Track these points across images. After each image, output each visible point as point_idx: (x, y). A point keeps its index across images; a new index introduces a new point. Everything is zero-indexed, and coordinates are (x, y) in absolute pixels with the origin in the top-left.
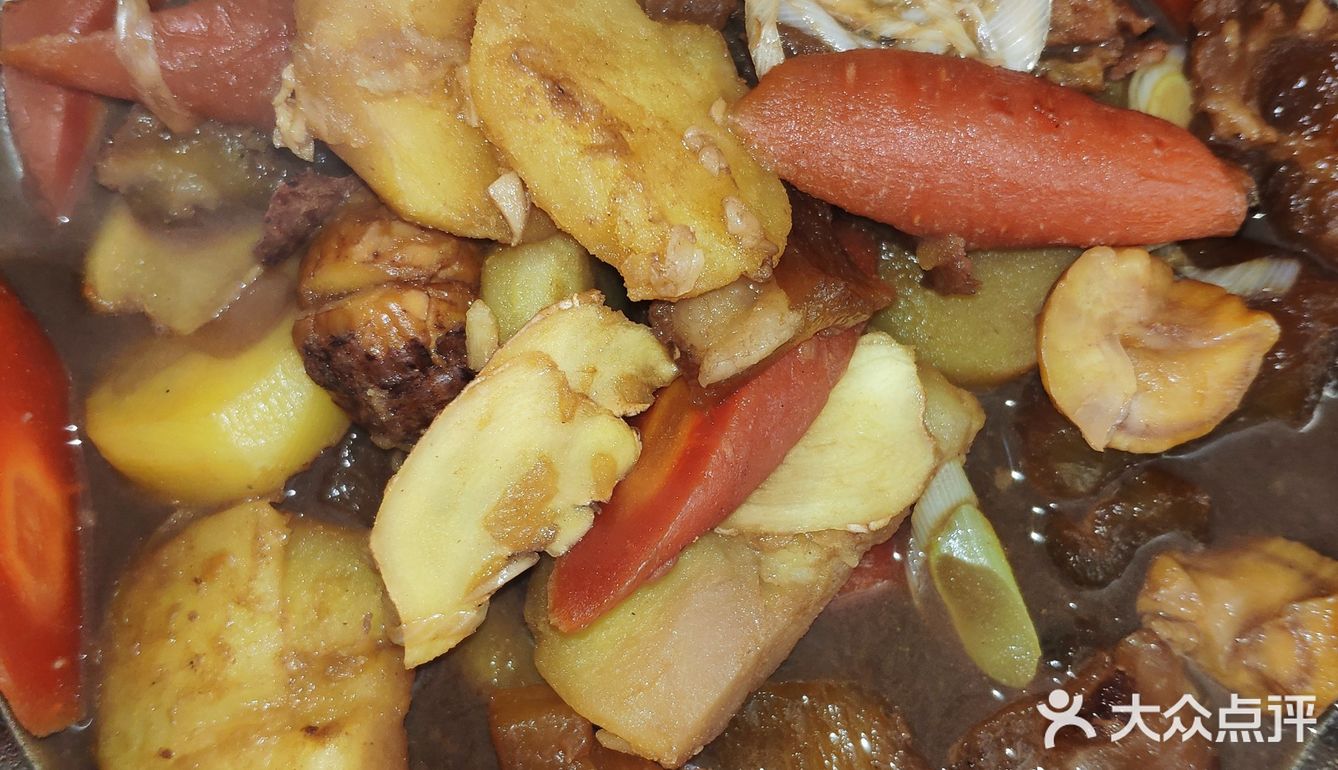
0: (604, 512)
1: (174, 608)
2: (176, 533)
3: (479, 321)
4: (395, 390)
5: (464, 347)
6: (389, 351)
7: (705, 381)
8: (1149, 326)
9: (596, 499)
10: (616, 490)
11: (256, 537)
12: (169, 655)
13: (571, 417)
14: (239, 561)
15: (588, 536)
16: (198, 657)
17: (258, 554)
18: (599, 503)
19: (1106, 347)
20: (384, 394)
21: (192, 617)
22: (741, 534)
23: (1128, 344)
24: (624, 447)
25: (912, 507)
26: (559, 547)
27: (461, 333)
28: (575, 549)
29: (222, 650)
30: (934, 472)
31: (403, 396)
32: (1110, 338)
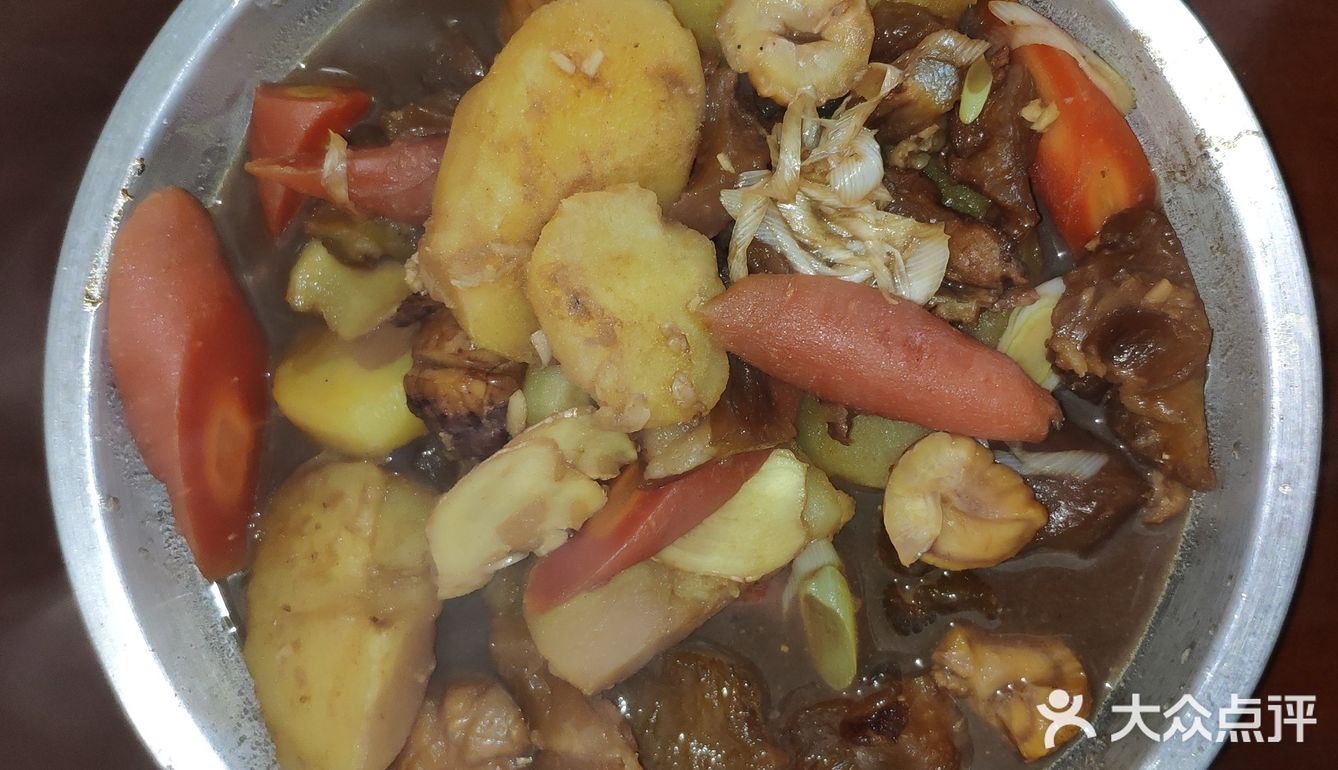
0: (575, 535)
1: (307, 519)
2: (318, 468)
3: (517, 404)
4: (457, 436)
5: (505, 416)
6: (456, 414)
7: (647, 477)
8: (959, 495)
9: (571, 527)
10: (585, 523)
11: (364, 490)
12: (300, 547)
13: (562, 477)
14: (351, 499)
15: (562, 547)
16: (317, 554)
17: (363, 500)
18: (573, 531)
19: (929, 499)
20: (451, 437)
21: (318, 527)
22: (664, 564)
23: (944, 501)
24: (594, 498)
25: (792, 561)
26: (543, 551)
27: (505, 408)
28: (555, 553)
29: (332, 555)
30: (805, 547)
31: (461, 440)
32: (934, 493)
